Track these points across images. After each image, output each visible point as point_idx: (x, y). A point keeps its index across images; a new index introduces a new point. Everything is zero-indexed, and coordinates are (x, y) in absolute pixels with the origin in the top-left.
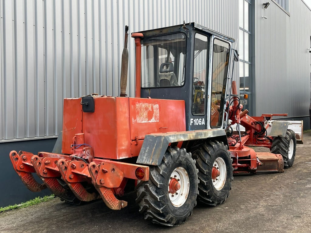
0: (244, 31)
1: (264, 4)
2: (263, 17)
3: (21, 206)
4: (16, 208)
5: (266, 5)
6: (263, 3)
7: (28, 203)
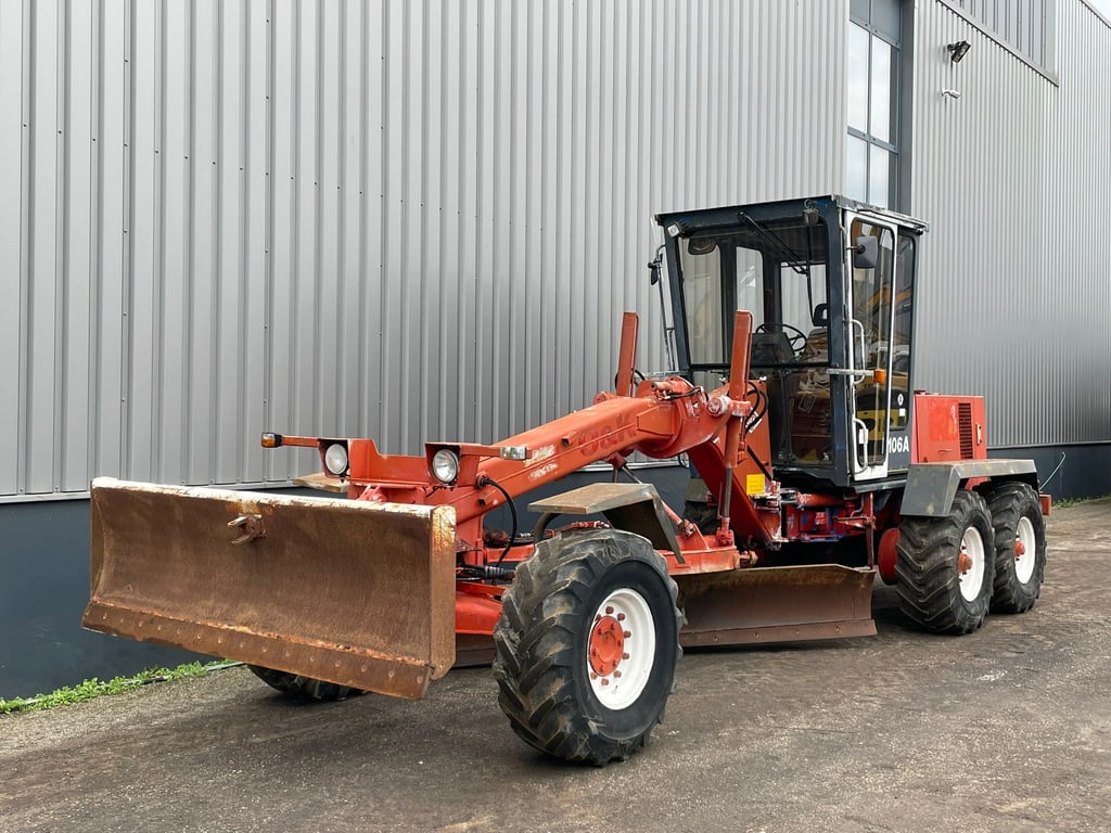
0: (869, 140)
1: (950, 47)
2: (944, 91)
3: (33, 704)
4: (16, 709)
5: (958, 50)
6: (945, 44)
7: (58, 695)
